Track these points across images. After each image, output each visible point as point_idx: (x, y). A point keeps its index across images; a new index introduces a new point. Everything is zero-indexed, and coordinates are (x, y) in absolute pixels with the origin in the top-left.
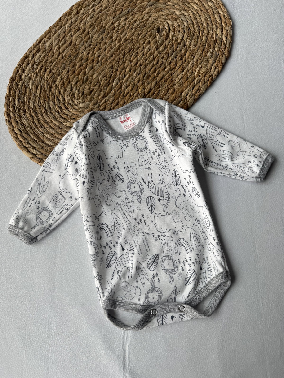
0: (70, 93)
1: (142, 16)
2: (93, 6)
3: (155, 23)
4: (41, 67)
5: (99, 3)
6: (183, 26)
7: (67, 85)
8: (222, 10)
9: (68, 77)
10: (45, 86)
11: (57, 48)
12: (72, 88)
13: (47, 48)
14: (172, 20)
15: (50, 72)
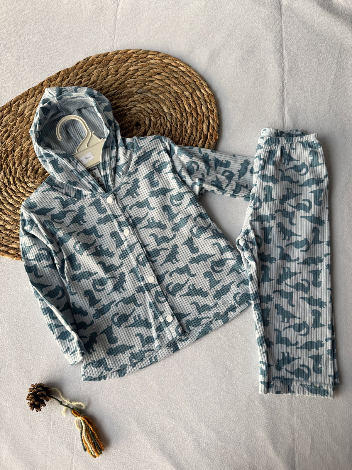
0: (24, 168)
1: (127, 102)
2: (81, 77)
3: (136, 116)
4: (5, 131)
5: (89, 75)
6: (165, 127)
7: (25, 158)
8: (213, 119)
9: (28, 150)
10: (3, 152)
11: (29, 114)
12: (28, 163)
13: (19, 111)
14: (156, 116)
15: (13, 139)
